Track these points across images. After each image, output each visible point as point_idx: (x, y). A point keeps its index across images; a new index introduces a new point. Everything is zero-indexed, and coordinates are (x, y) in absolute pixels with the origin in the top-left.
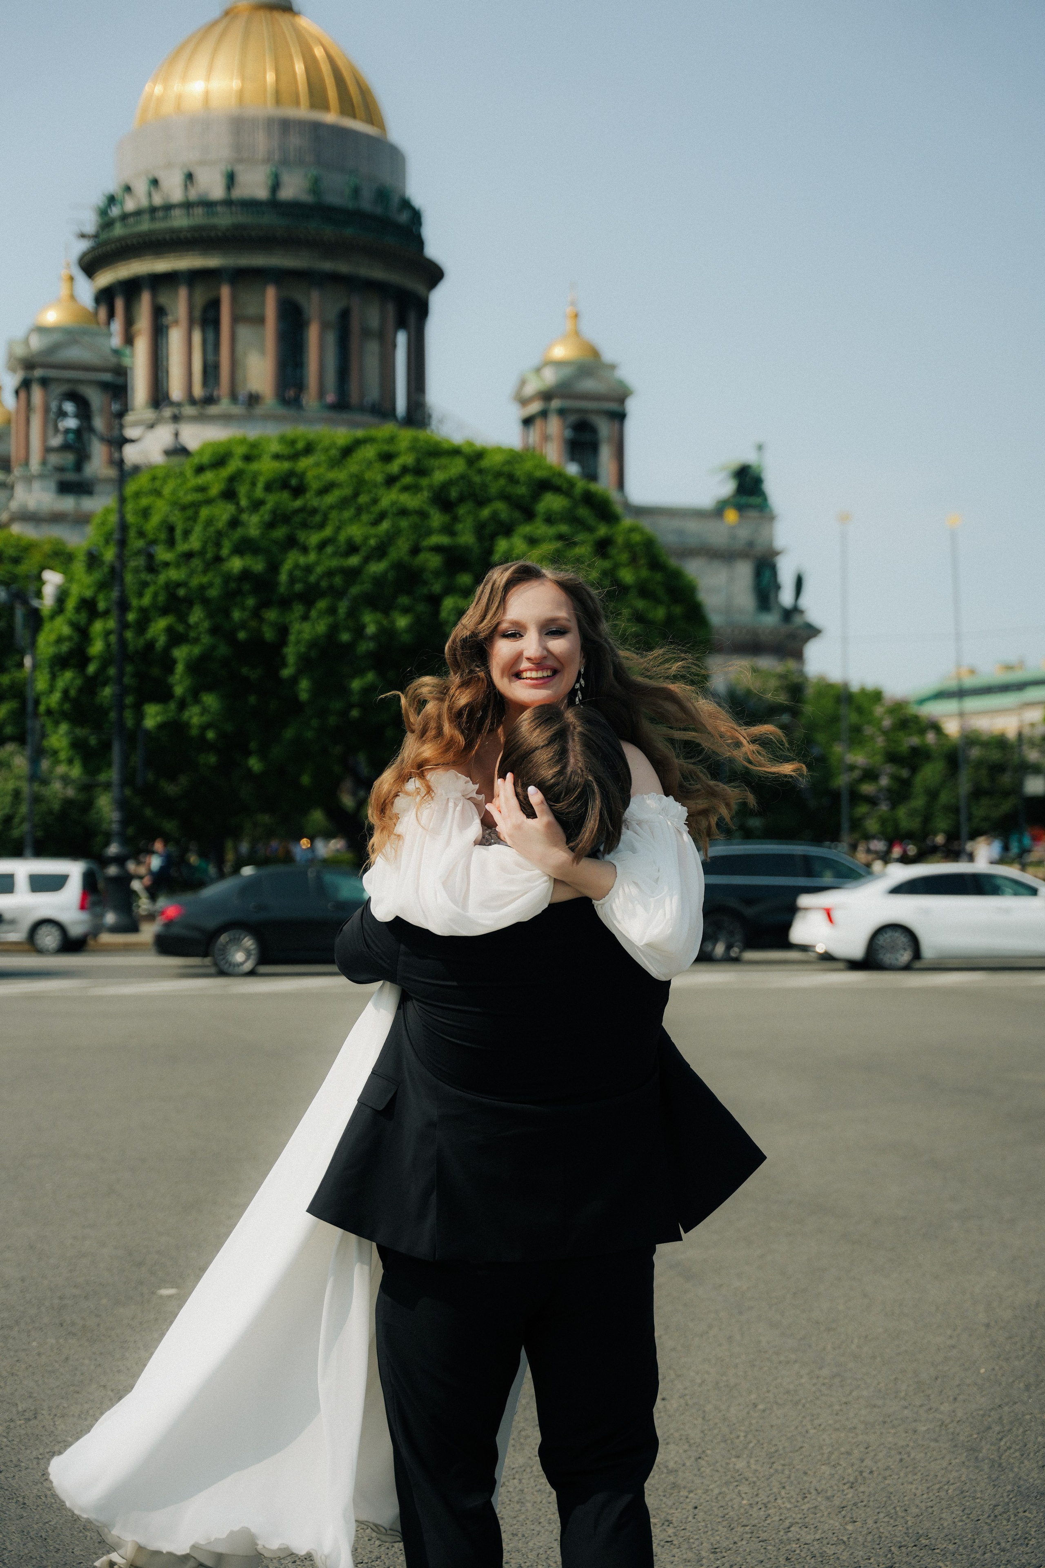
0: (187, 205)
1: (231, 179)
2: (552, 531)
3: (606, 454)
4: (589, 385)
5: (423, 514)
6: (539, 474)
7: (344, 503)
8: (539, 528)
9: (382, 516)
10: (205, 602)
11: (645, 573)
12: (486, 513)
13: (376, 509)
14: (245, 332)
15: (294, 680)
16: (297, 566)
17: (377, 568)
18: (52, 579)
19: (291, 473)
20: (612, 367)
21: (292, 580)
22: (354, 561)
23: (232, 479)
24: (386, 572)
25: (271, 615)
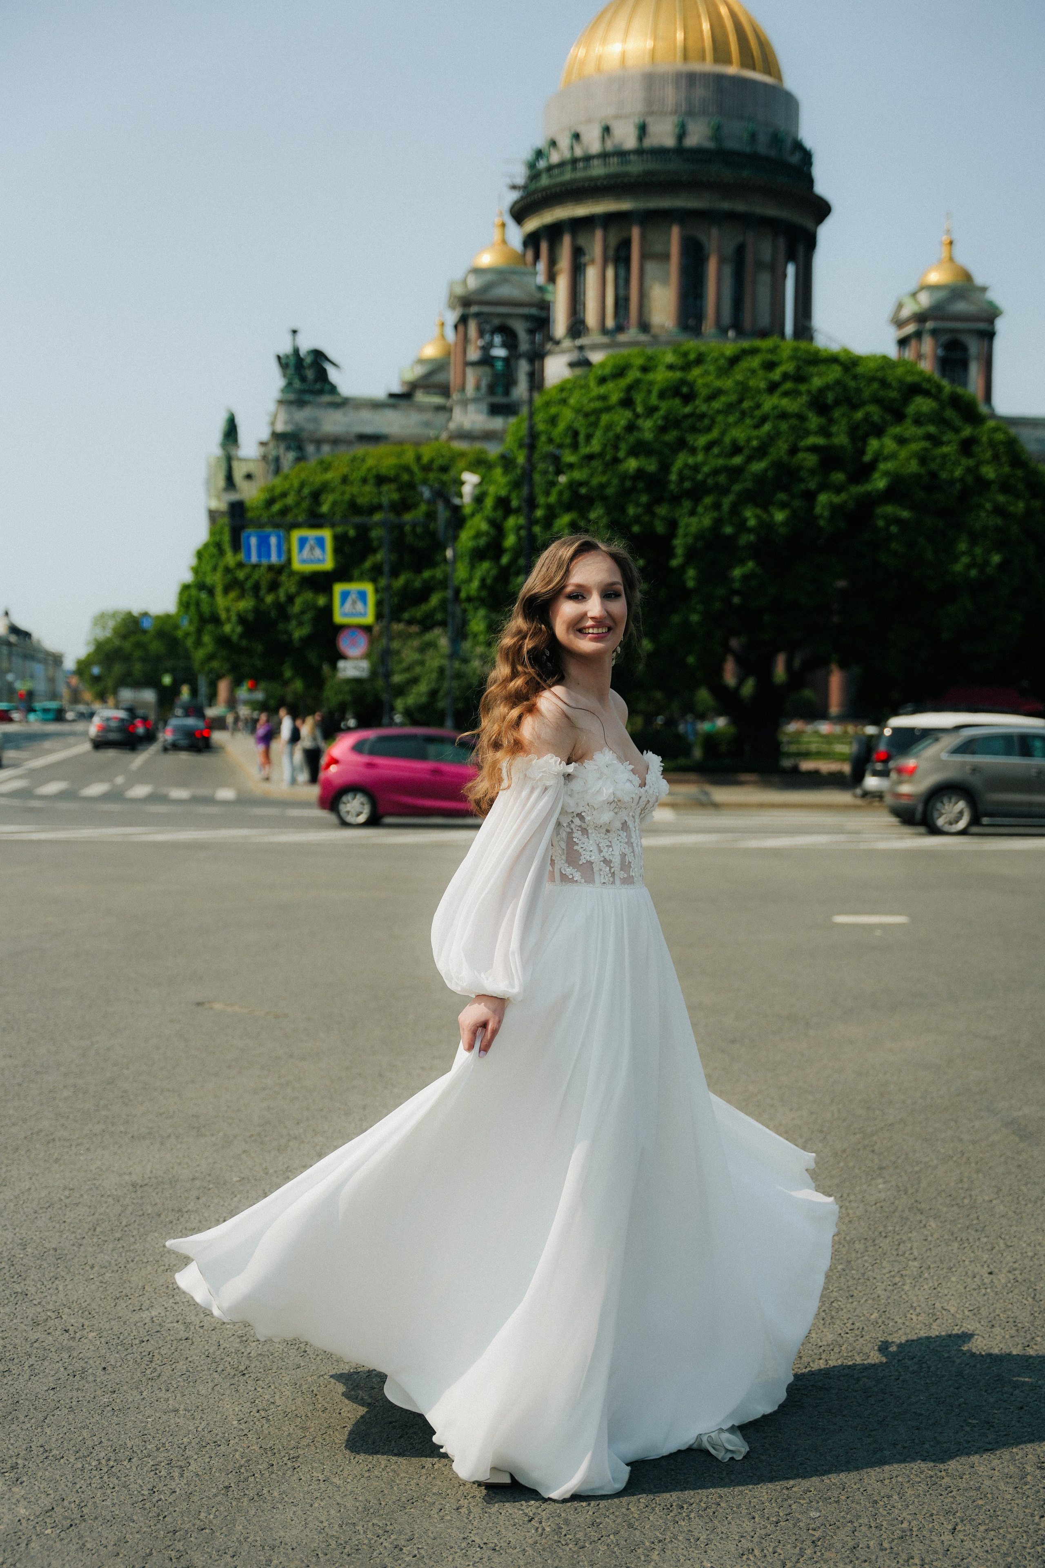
0: (604, 156)
1: (643, 130)
2: (920, 431)
3: (974, 371)
4: (961, 307)
5: (801, 417)
6: (909, 379)
7: (729, 408)
8: (909, 429)
9: (764, 419)
10: (604, 499)
11: (1007, 469)
12: (859, 415)
13: (758, 413)
14: (651, 267)
15: (682, 568)
16: (686, 465)
17: (758, 467)
18: (470, 479)
19: (683, 382)
20: (984, 289)
21: (682, 478)
22: (737, 460)
23: (630, 388)
24: (766, 470)
25: (662, 510)
